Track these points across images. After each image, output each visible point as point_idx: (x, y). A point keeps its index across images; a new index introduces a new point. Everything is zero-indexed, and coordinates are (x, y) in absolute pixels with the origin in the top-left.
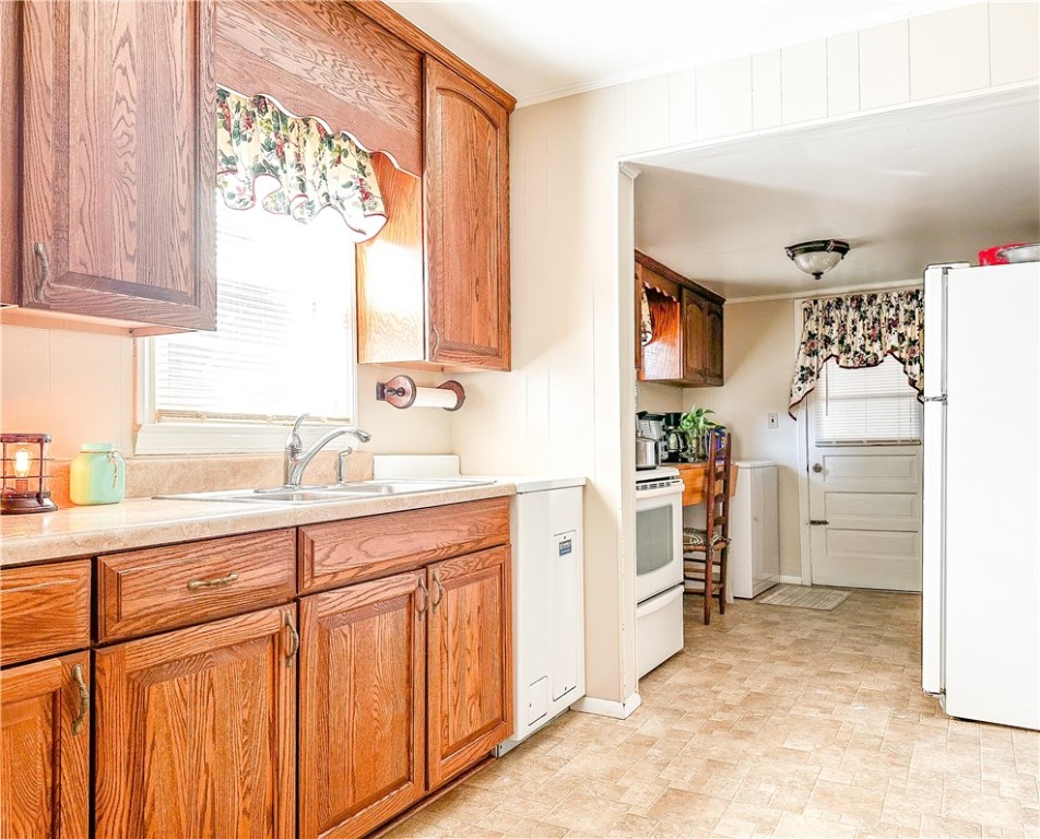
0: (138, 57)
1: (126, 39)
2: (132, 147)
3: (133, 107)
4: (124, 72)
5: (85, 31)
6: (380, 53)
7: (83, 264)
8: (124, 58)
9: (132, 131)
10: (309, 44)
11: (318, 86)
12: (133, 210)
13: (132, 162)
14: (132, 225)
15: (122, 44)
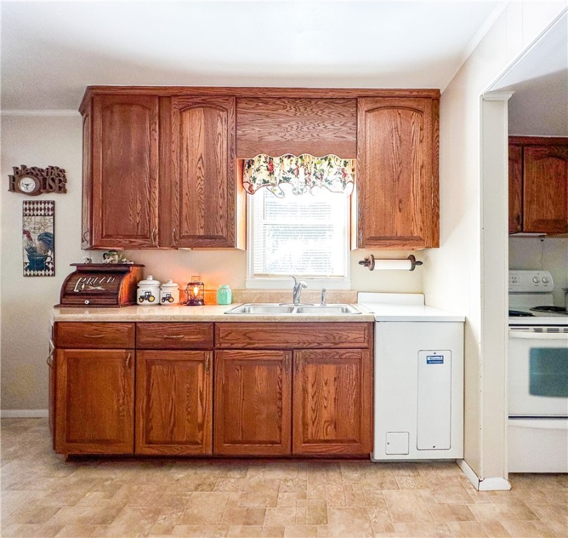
0: (205, 162)
1: (201, 157)
2: (202, 192)
3: (203, 178)
4: (200, 169)
5: (187, 161)
6: (327, 111)
7: (187, 232)
8: (200, 165)
9: (203, 187)
10: (283, 125)
11: (288, 141)
12: (203, 212)
13: (202, 196)
14: (202, 217)
15: (199, 160)
